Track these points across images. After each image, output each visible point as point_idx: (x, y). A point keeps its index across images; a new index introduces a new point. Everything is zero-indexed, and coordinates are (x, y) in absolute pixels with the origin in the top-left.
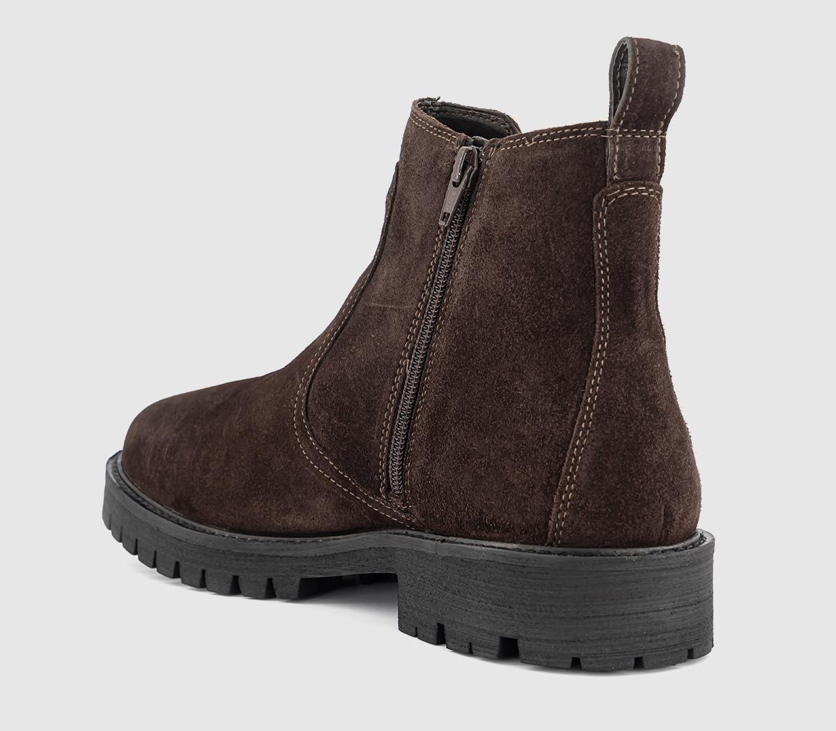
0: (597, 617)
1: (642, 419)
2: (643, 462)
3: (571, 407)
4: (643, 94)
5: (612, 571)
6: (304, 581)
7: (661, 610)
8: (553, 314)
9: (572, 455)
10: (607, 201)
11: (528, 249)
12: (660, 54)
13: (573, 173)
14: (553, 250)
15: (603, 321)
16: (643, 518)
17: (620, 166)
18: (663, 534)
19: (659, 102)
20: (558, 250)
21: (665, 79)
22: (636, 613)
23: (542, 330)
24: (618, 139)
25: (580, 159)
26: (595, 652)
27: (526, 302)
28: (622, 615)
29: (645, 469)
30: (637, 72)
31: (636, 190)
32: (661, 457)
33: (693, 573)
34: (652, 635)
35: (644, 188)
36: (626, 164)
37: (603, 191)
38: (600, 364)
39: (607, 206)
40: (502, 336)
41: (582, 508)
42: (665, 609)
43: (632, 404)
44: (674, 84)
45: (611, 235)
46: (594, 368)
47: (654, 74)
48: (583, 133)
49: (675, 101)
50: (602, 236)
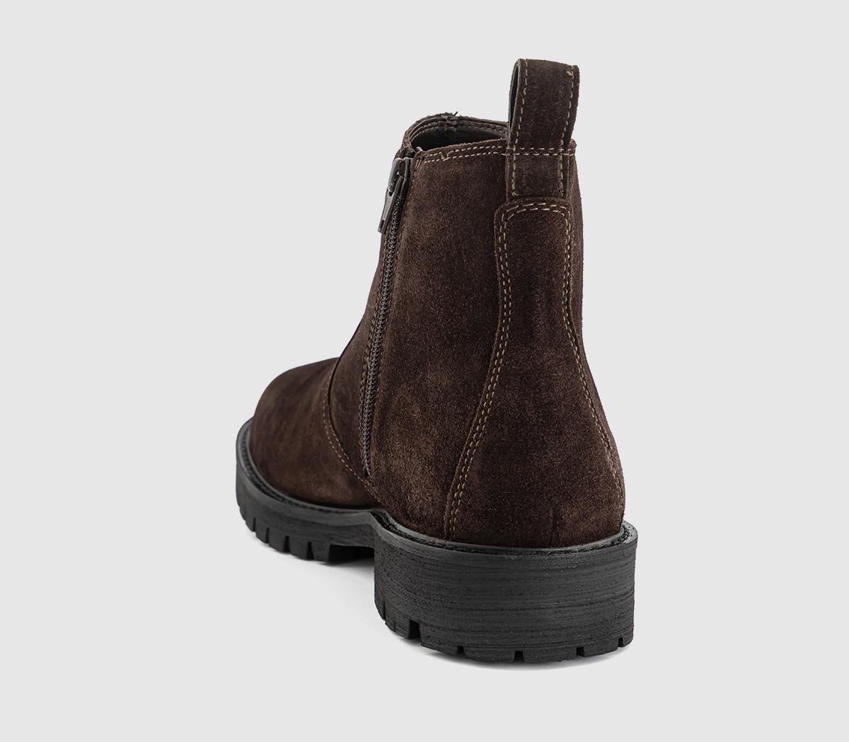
0: (479, 610)
1: (534, 425)
2: (530, 466)
3: (470, 411)
4: (533, 114)
5: (492, 568)
6: (332, 547)
7: (544, 608)
8: (463, 322)
9: (465, 456)
10: (507, 216)
11: (444, 259)
12: (551, 75)
13: (479, 189)
14: (465, 261)
15: (503, 329)
16: (529, 519)
17: (517, 182)
18: (554, 536)
19: (551, 122)
20: (469, 262)
21: (555, 100)
22: (516, 610)
23: (455, 336)
24: (515, 157)
25: (485, 176)
26: (476, 642)
27: (442, 309)
28: (502, 610)
29: (533, 473)
30: (525, 94)
31: (535, 205)
32: (551, 462)
33: (583, 575)
34: (533, 631)
35: (544, 204)
36: (524, 181)
37: (502, 206)
38: (496, 370)
39: (506, 220)
40: (426, 341)
41: (470, 506)
42: (547, 608)
43: (524, 410)
44: (566, 104)
45: (510, 249)
46: (491, 375)
47: (543, 94)
48: (487, 151)
49: (569, 120)
50: (503, 249)
